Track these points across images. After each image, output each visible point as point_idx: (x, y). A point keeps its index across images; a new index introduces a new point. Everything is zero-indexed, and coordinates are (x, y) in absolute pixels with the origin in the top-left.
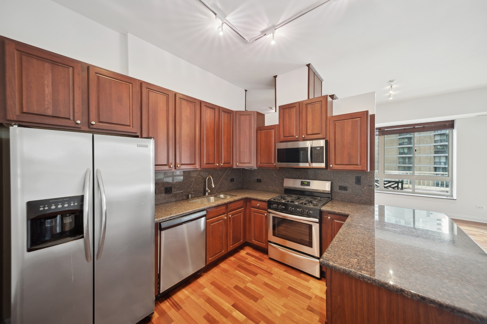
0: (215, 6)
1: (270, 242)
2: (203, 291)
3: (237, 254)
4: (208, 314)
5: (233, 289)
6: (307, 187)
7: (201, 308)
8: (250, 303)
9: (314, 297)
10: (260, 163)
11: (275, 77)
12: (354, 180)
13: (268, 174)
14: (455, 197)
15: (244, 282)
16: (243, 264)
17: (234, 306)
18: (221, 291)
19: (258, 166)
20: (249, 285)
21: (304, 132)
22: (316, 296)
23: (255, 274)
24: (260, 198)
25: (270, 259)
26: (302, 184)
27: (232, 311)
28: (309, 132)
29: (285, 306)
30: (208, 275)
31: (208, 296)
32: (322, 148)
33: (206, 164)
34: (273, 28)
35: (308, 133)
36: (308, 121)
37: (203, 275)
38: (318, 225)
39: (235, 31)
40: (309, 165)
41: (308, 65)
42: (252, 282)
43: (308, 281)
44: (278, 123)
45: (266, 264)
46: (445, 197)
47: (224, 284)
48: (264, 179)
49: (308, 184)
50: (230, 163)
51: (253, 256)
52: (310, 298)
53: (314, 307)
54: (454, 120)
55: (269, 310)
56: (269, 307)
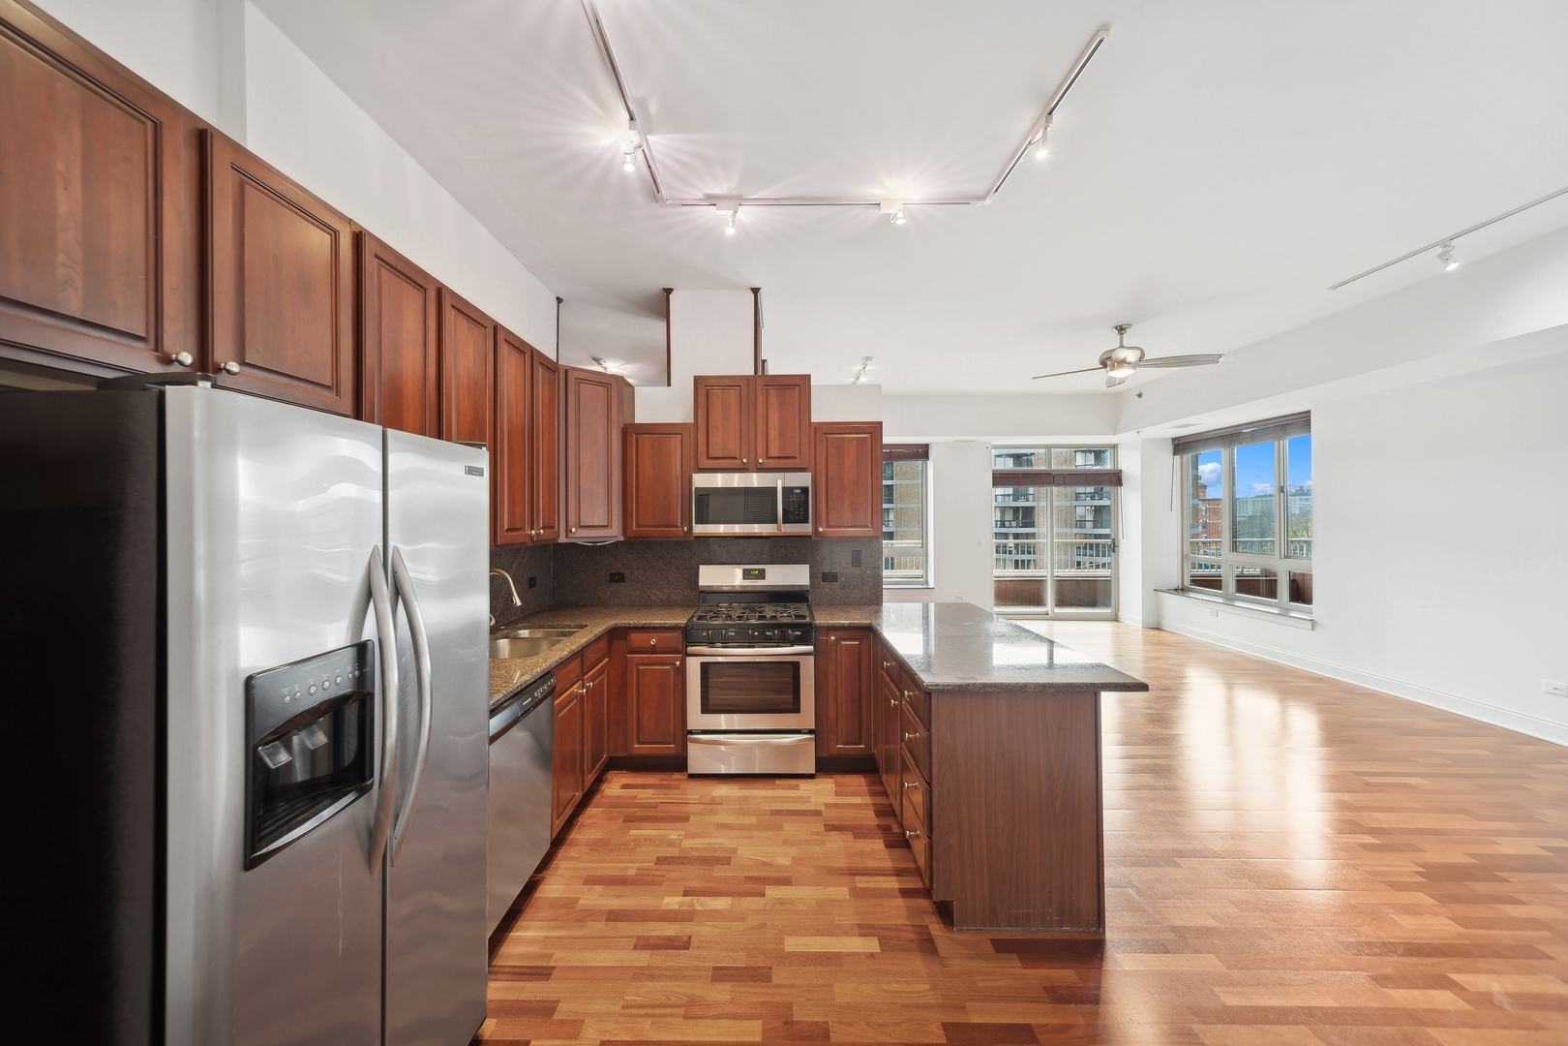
0: (643, 103)
1: (691, 732)
2: (578, 907)
3: (598, 796)
4: (639, 938)
5: (657, 867)
6: (760, 583)
7: (611, 937)
8: (719, 872)
9: (823, 808)
10: (638, 526)
11: (668, 291)
12: (850, 559)
13: (647, 556)
14: (931, 585)
15: (671, 844)
16: (636, 812)
17: (686, 893)
18: (631, 885)
19: (630, 534)
20: (687, 843)
21: (760, 450)
22: (827, 805)
23: (685, 819)
24: (657, 621)
25: (693, 776)
26: (747, 574)
27: (692, 905)
28: (774, 451)
29: (786, 843)
30: (559, 872)
31: (605, 908)
32: (805, 490)
33: (508, 530)
34: (738, 200)
35: (771, 454)
36: (771, 424)
37: (544, 878)
38: (812, 658)
39: (650, 167)
40: (779, 529)
41: (756, 291)
42: (687, 836)
43: (797, 788)
44: (691, 420)
45: (695, 791)
46: (920, 586)
47: (626, 869)
48: (632, 573)
49: (762, 575)
50: (554, 527)
51: (644, 786)
52: (818, 813)
53: (834, 823)
54: (928, 445)
55: (764, 864)
56: (762, 859)
